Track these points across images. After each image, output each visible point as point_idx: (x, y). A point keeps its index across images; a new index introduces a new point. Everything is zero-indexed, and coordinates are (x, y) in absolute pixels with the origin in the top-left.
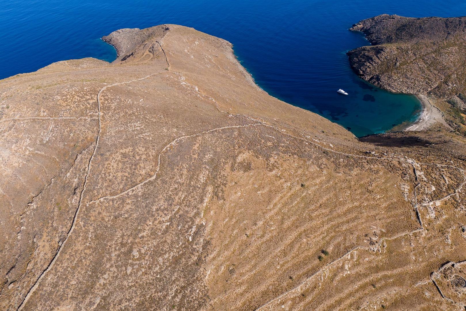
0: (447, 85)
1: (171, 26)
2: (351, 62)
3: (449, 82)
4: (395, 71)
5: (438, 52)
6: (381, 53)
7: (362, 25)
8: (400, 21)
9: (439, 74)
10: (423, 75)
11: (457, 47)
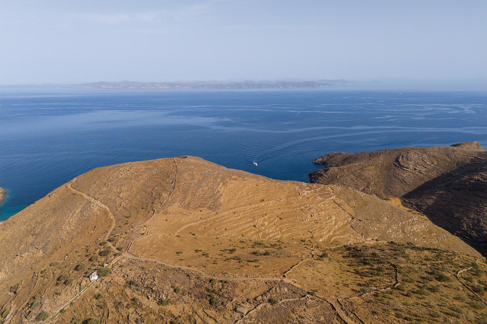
0: (369, 188)
1: (188, 156)
2: (310, 178)
3: (369, 186)
4: (336, 181)
5: (362, 169)
6: (327, 171)
7: (321, 159)
8: (345, 156)
9: (363, 182)
10: (354, 183)
11: (374, 167)
